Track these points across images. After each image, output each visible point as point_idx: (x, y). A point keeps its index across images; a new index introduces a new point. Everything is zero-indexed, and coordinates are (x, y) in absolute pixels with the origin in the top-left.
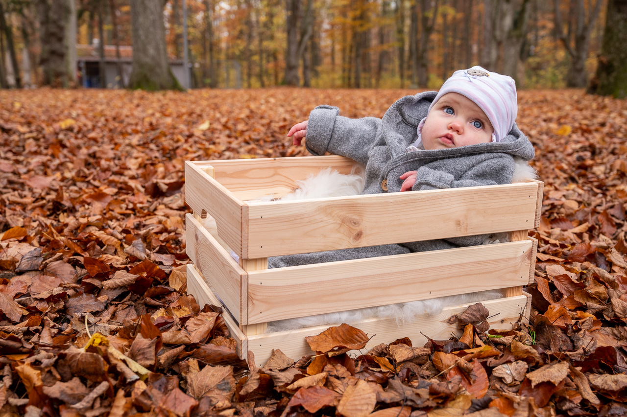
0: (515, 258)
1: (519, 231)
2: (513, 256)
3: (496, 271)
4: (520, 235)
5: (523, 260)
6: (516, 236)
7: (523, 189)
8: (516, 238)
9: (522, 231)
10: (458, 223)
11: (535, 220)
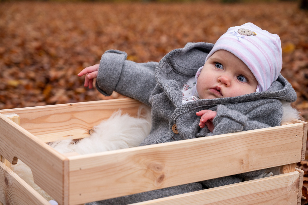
0: (286, 188)
1: (289, 165)
2: (284, 186)
3: (271, 200)
4: (290, 167)
5: (292, 189)
6: (286, 168)
7: (291, 130)
8: (286, 171)
9: (291, 164)
10: (241, 162)
11: (302, 155)
